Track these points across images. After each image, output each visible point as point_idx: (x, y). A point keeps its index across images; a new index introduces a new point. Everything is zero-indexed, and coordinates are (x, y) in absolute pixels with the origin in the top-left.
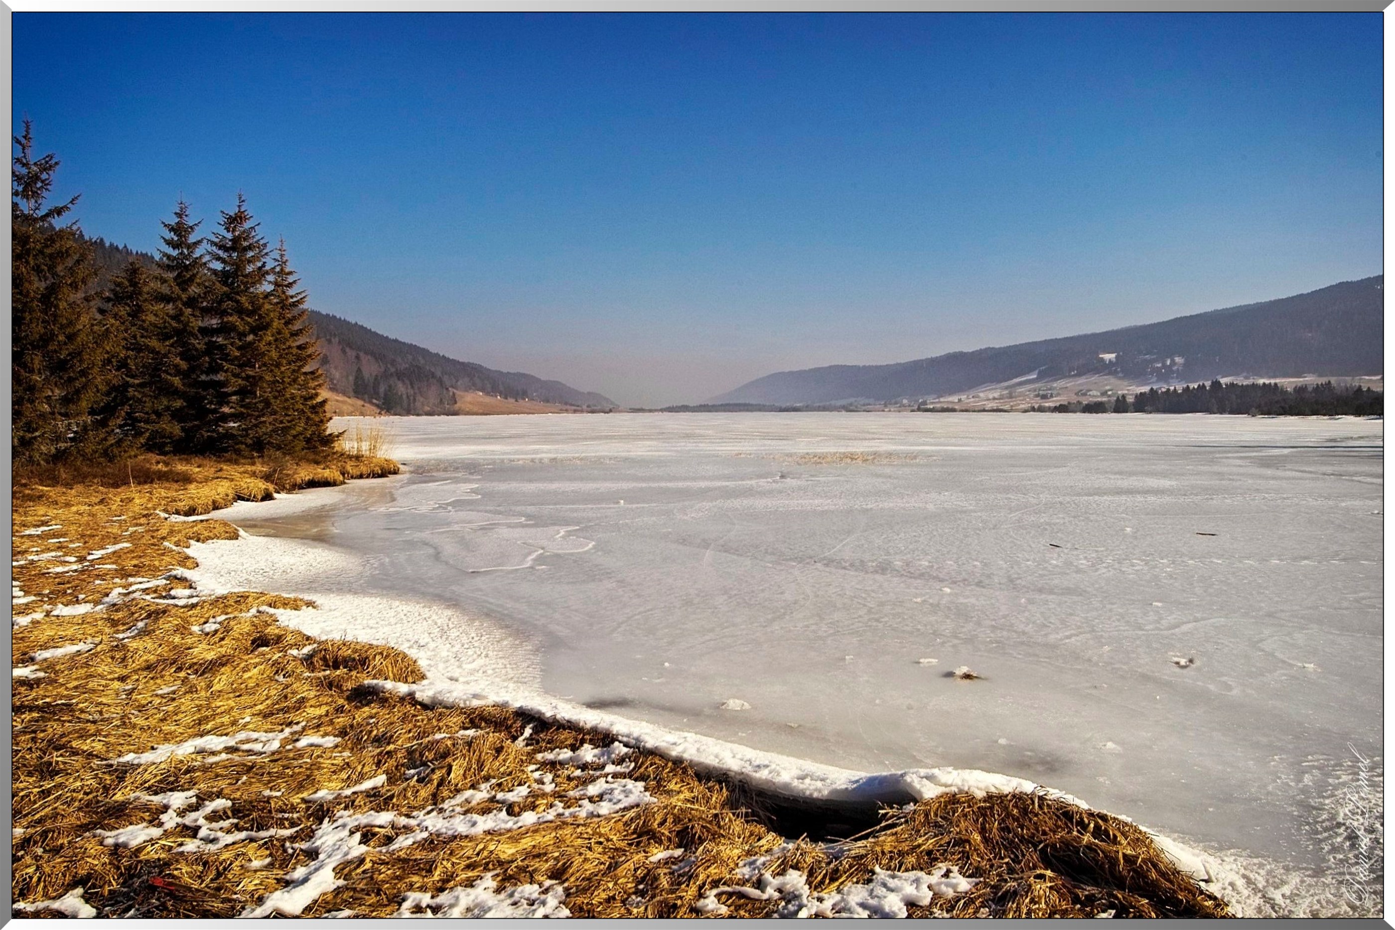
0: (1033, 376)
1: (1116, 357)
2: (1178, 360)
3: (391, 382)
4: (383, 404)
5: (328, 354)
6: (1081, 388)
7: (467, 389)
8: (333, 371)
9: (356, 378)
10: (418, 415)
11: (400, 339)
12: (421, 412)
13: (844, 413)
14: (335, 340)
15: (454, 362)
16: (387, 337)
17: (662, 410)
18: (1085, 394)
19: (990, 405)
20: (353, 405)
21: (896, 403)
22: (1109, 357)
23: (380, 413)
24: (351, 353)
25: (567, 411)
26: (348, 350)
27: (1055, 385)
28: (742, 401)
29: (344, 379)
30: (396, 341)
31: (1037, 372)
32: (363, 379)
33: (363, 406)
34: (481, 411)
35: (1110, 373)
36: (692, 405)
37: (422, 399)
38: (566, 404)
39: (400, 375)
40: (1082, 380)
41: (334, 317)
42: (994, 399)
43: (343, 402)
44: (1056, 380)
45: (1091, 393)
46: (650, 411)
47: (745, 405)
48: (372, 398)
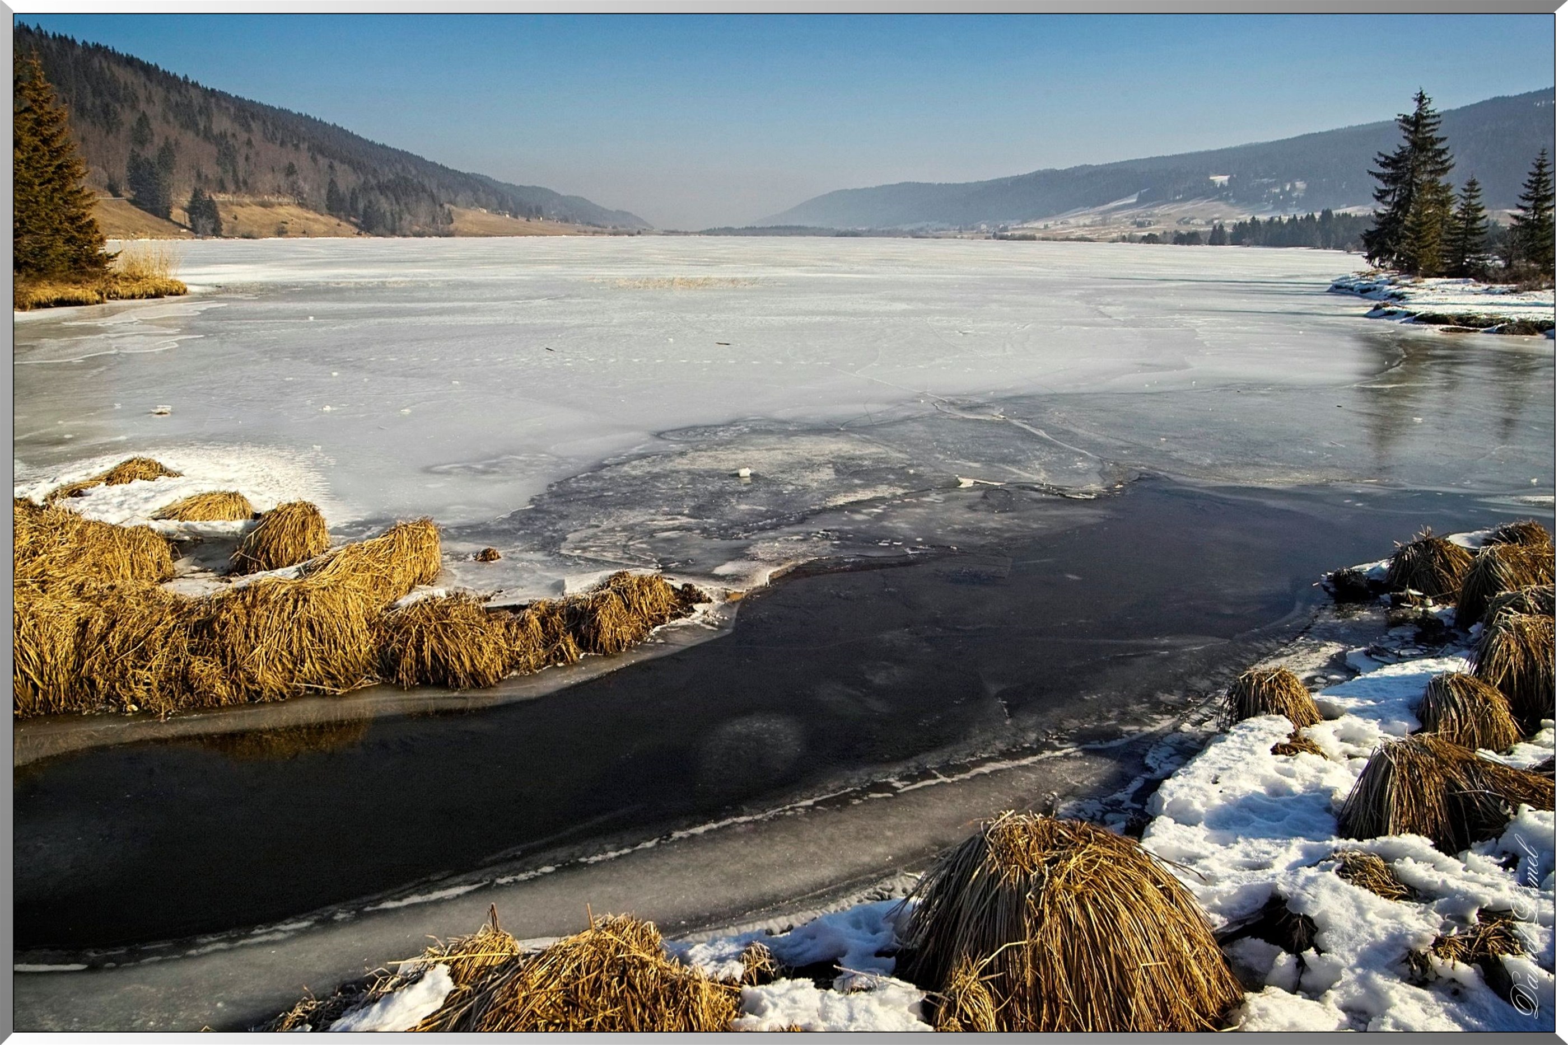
0: (1133, 200)
1: (1229, 180)
2: (1300, 185)
3: (372, 198)
4: (363, 222)
5: (295, 163)
6: (1185, 215)
7: (469, 206)
8: (301, 183)
9: (330, 191)
10: (405, 236)
11: (389, 145)
12: (408, 233)
13: (910, 239)
14: (304, 146)
15: (456, 173)
16: (372, 143)
17: (700, 233)
18: (1188, 223)
19: (1079, 233)
20: (325, 224)
21: (972, 229)
22: (1221, 179)
23: (359, 234)
24: (323, 162)
25: (585, 233)
26: (319, 157)
27: (1156, 211)
28: (795, 224)
29: (315, 193)
30: (383, 147)
31: (1137, 195)
32: (337, 192)
33: (339, 225)
34: (482, 232)
35: (1220, 199)
36: (737, 227)
37: (409, 218)
38: (589, 224)
39: (383, 189)
40: (1188, 206)
41: (308, 117)
42: (1085, 226)
43: (315, 221)
44: (1159, 205)
45: (1195, 221)
46: (686, 233)
47: (799, 228)
48: (350, 215)
